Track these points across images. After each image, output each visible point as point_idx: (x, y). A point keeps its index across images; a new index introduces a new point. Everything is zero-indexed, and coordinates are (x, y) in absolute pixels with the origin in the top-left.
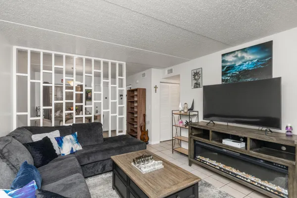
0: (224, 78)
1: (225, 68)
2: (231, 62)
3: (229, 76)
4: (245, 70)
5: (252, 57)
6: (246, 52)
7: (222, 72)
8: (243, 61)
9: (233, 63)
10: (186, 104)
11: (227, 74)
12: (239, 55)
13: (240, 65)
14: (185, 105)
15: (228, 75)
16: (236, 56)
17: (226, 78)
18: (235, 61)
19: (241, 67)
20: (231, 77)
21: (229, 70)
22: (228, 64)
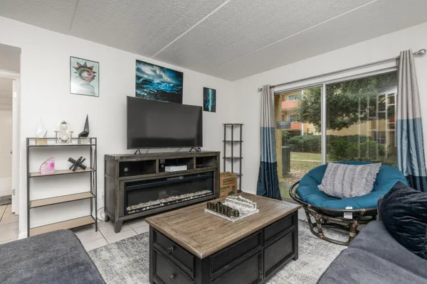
0: (139, 92)
1: (141, 80)
2: (149, 75)
3: (146, 92)
4: (162, 91)
5: (169, 80)
6: (164, 72)
7: (137, 84)
8: (162, 80)
9: (151, 78)
10: (64, 123)
11: (144, 88)
12: (158, 72)
13: (158, 84)
14: (64, 125)
15: (145, 90)
16: (155, 71)
17: (143, 93)
18: (153, 77)
19: (159, 86)
20: (149, 94)
21: (145, 84)
22: (145, 76)
